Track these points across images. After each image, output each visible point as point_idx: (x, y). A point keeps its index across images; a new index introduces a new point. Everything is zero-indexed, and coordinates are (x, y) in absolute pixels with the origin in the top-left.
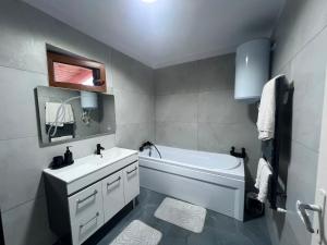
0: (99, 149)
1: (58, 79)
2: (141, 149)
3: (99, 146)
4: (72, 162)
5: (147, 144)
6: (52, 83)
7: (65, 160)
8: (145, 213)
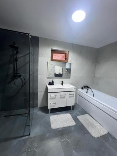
0: (62, 83)
1: (54, 59)
2: (82, 88)
3: (62, 82)
4: (53, 85)
5: (87, 87)
6: (52, 60)
7: (51, 83)
8: (74, 114)
